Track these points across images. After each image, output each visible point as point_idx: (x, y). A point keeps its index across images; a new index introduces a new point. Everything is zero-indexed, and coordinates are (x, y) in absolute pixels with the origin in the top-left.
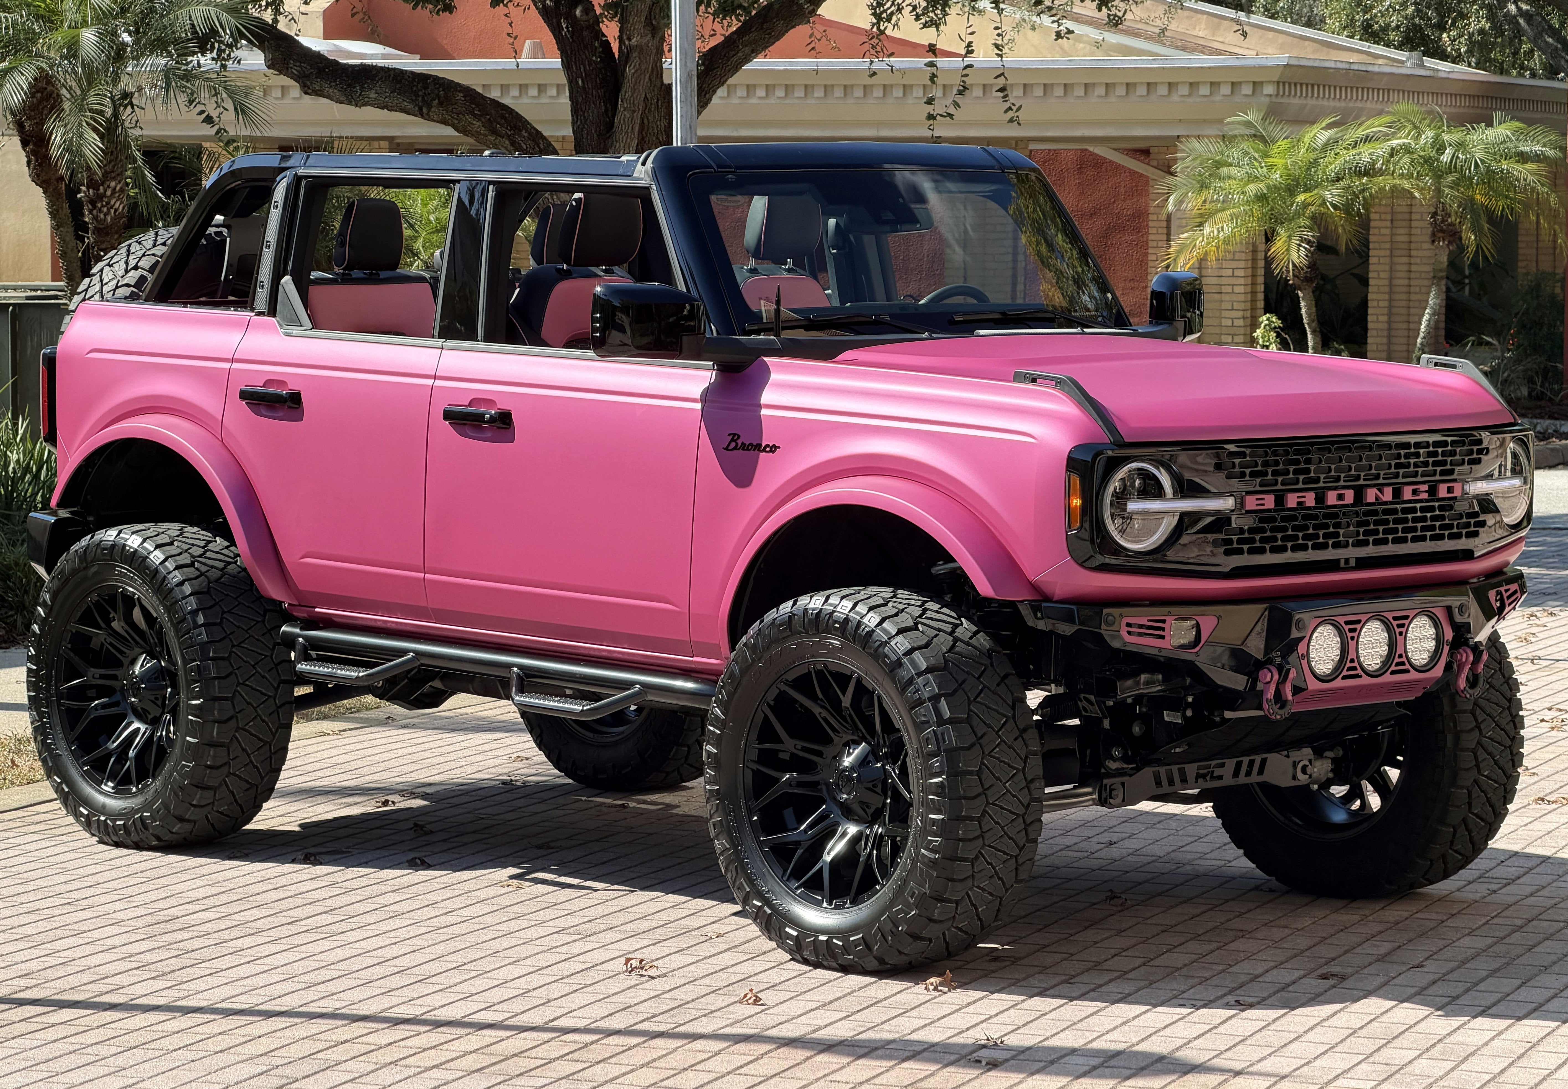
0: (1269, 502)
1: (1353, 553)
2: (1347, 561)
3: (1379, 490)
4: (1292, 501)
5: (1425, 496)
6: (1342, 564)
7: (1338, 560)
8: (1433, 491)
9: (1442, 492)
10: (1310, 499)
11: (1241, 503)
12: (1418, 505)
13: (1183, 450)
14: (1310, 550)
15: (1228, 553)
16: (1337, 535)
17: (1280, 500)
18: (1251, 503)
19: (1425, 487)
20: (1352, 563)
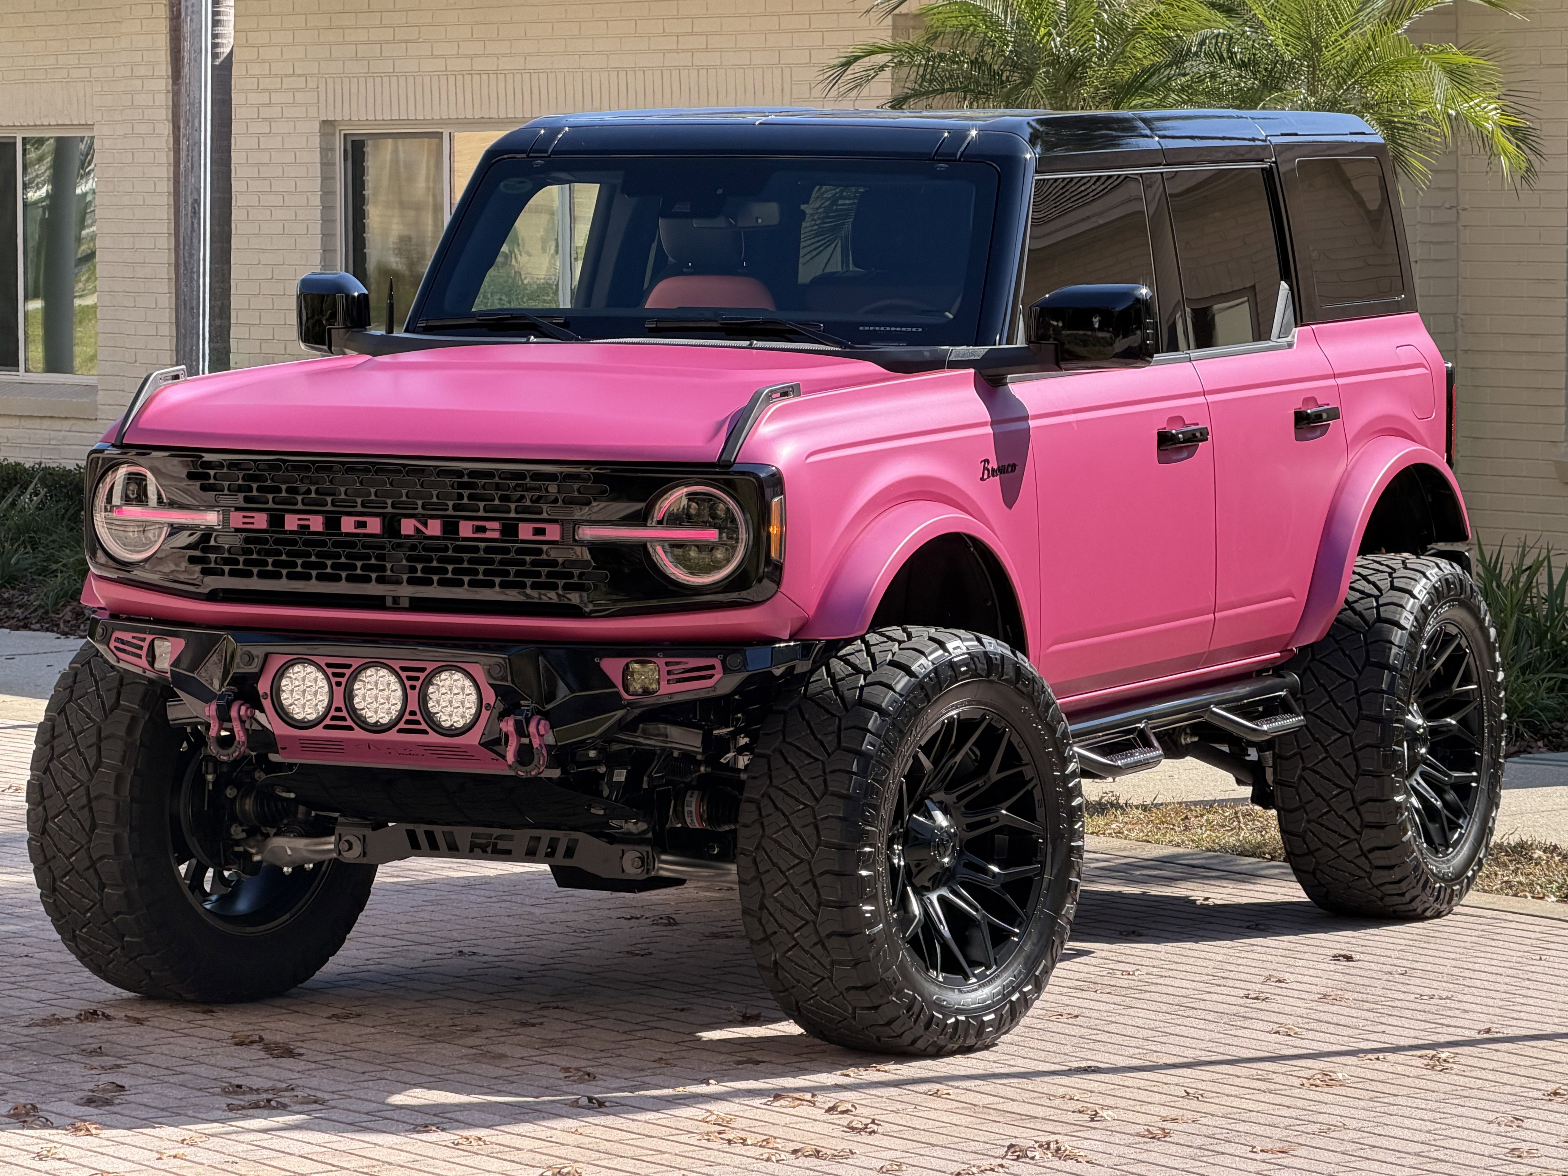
0: (260, 521)
1: (406, 591)
2: (396, 599)
3: (419, 521)
4: (291, 523)
5: (496, 535)
6: (389, 602)
7: (383, 598)
8: (510, 530)
9: (525, 531)
10: (316, 523)
11: (226, 520)
12: (482, 545)
13: (172, 456)
14: (314, 580)
15: (205, 572)
16: (383, 568)
17: (276, 521)
18: (237, 520)
19: (496, 525)
20: (405, 603)
